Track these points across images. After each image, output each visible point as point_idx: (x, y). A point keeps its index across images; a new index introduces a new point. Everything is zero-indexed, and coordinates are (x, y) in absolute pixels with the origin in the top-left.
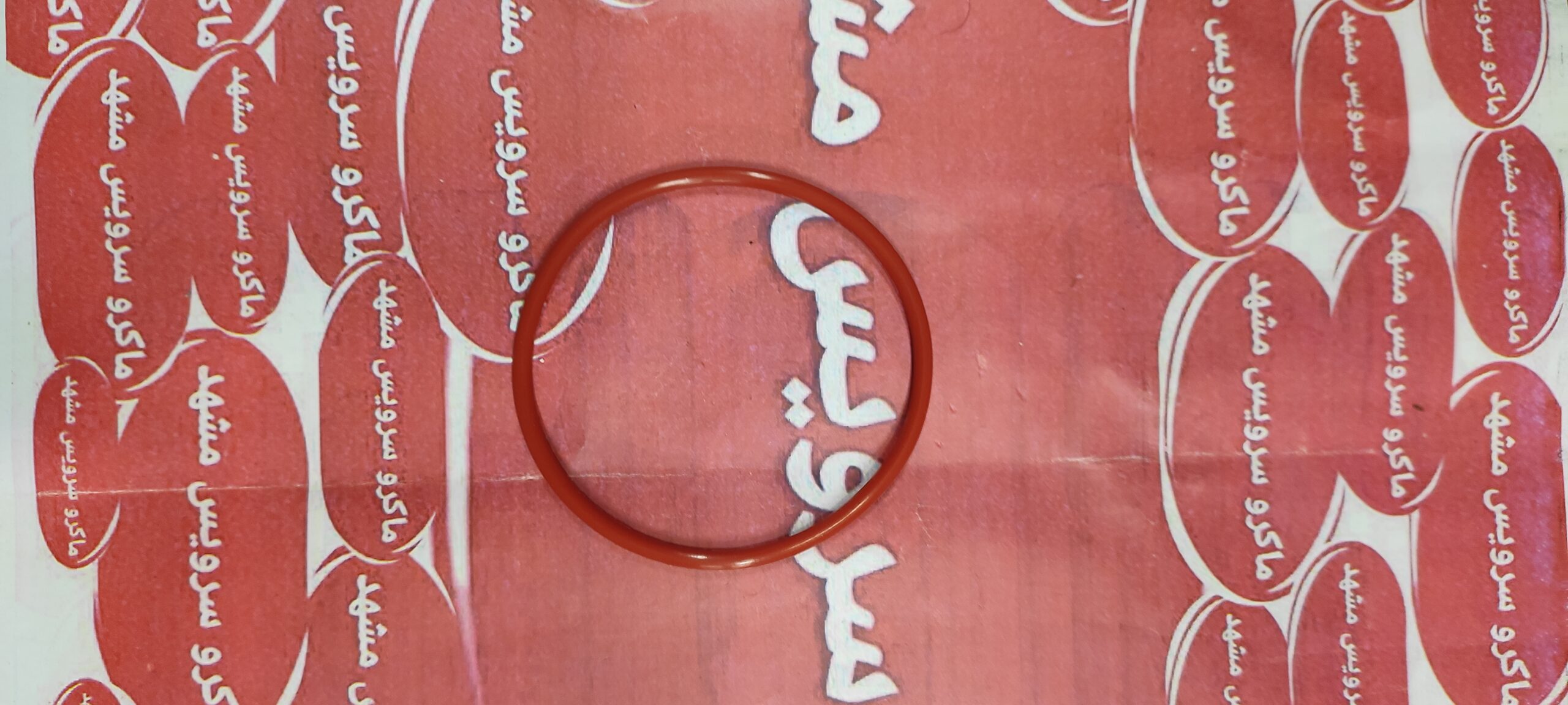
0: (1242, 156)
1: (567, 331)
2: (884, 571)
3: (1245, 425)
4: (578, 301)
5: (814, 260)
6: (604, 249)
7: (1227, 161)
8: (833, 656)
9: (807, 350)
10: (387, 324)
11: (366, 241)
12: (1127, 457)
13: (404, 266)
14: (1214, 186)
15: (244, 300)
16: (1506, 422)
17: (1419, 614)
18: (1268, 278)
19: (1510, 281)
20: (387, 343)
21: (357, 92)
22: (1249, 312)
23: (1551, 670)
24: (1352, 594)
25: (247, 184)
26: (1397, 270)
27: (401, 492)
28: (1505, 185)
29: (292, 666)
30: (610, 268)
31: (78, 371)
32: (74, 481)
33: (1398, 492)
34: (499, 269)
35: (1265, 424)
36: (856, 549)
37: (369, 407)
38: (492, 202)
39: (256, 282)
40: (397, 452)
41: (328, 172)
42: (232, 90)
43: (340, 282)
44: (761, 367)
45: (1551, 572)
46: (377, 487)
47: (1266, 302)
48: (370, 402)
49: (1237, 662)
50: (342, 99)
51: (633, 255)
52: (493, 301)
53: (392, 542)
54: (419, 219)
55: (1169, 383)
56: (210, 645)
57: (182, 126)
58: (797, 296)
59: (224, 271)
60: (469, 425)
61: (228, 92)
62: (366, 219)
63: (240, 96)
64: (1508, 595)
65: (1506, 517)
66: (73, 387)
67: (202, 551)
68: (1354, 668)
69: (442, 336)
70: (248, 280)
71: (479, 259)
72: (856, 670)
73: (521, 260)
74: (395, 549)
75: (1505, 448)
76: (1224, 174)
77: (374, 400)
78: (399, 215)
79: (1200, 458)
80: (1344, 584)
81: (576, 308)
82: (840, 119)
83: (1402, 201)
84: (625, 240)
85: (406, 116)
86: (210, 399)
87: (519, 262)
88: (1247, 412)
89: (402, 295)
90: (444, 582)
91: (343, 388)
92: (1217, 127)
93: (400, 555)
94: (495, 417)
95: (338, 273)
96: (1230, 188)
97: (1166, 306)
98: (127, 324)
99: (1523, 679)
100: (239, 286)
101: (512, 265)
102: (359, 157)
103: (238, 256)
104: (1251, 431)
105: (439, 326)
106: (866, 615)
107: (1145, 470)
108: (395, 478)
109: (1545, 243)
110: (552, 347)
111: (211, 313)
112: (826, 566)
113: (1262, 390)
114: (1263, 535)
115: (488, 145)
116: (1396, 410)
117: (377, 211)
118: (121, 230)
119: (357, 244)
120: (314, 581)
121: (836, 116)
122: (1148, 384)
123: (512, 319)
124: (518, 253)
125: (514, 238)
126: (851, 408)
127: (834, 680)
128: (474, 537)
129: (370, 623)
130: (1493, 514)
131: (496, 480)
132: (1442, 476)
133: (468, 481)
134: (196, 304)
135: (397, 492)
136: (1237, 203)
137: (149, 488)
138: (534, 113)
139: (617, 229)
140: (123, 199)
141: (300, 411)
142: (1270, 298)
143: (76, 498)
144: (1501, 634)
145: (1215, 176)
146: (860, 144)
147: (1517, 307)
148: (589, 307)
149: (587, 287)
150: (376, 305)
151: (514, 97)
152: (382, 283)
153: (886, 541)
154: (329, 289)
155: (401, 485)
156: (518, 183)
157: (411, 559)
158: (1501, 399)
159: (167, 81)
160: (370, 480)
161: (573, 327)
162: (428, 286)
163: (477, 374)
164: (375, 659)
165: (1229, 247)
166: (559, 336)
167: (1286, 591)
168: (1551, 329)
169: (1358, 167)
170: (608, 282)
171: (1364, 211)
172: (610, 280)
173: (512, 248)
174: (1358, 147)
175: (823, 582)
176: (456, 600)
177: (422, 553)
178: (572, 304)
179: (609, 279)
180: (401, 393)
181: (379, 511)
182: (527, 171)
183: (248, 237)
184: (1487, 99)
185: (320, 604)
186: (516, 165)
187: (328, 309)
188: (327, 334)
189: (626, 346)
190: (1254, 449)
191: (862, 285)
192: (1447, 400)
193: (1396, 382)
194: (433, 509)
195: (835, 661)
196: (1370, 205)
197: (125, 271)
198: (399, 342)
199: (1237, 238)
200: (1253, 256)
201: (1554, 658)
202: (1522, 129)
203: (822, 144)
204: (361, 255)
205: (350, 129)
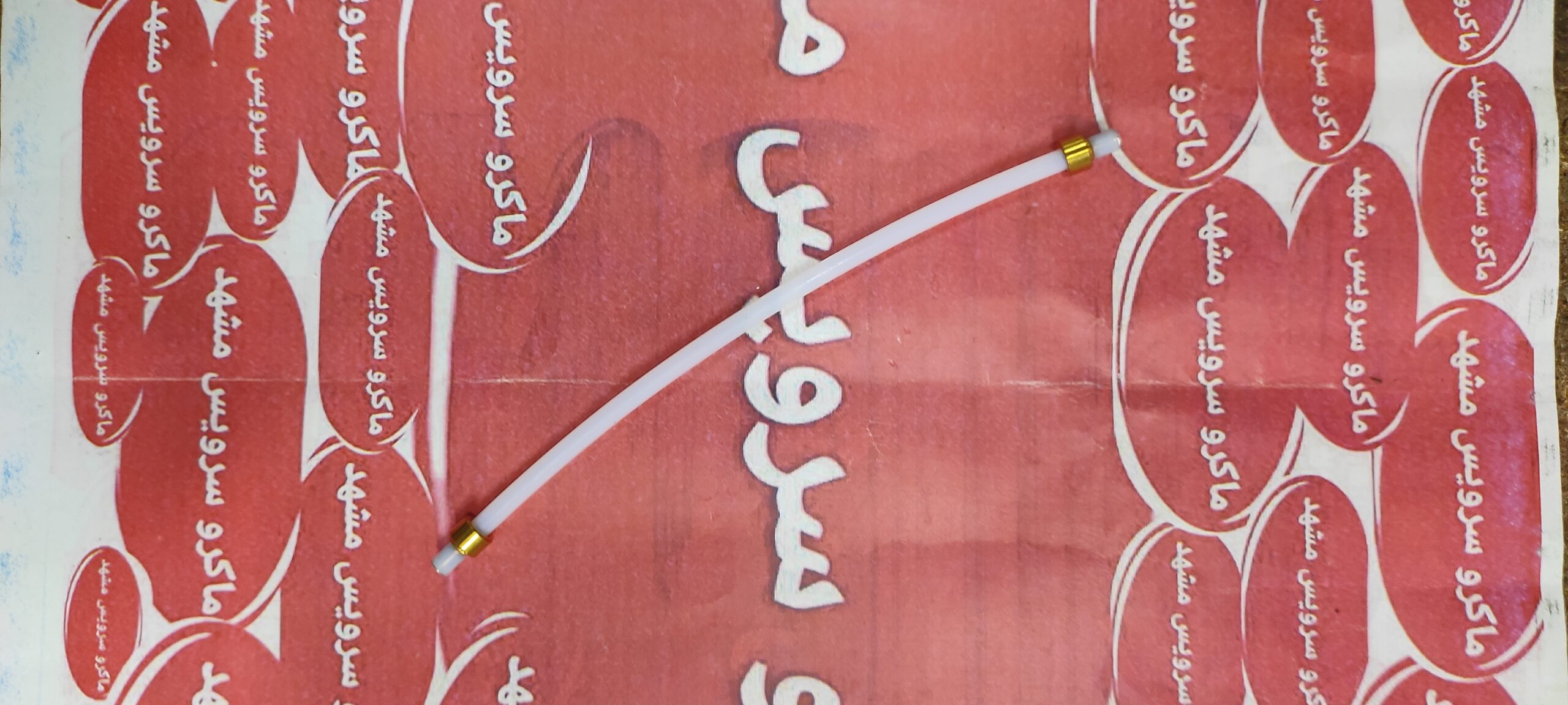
0: (1201, 90)
1: (545, 244)
2: (835, 483)
3: (1200, 354)
4: (555, 218)
5: (778, 184)
6: (581, 170)
7: (1186, 94)
8: (782, 563)
9: (768, 270)
10: (383, 235)
11: (366, 158)
12: (1080, 383)
13: (400, 182)
14: (1172, 119)
15: (258, 210)
16: (1474, 361)
17: (1381, 553)
18: (1225, 210)
19: (1478, 217)
20: (382, 252)
21: (364, 22)
22: (1205, 242)
23: (1519, 617)
24: (1312, 530)
25: (264, 105)
26: (1358, 203)
27: (389, 390)
28: (1474, 121)
29: (284, 544)
30: (587, 189)
31: (112, 269)
32: (105, 368)
33: (1359, 427)
34: (485, 187)
35: (1219, 354)
36: (807, 460)
37: (364, 310)
38: (481, 125)
39: (268, 194)
40: (386, 353)
41: (336, 97)
42: (255, 20)
43: (342, 195)
44: (723, 284)
45: (1521, 516)
46: (367, 384)
47: (1222, 233)
48: (364, 306)
49: (1185, 590)
50: (351, 28)
51: (608, 176)
52: (478, 216)
53: (378, 435)
54: (414, 138)
55: (1122, 308)
56: (214, 521)
57: (211, 51)
58: (760, 218)
59: (242, 183)
60: (452, 329)
61: (252, 21)
62: (368, 138)
63: (262, 25)
64: (1475, 538)
65: (1475, 458)
66: (107, 284)
67: (211, 435)
68: (1311, 604)
69: (431, 247)
70: (262, 191)
71: (467, 177)
72: (803, 577)
73: (506, 178)
74: (380, 441)
75: (1474, 388)
76: (1182, 107)
77: (368, 304)
78: (397, 134)
79: (1153, 387)
80: (1304, 519)
81: (554, 224)
82: (806, 51)
83: (1365, 136)
84: (601, 162)
85: (407, 44)
86: (224, 299)
87: (504, 180)
88: (1201, 342)
89: (398, 209)
90: (423, 474)
91: (342, 292)
92: (1177, 62)
93: (385, 446)
94: (475, 323)
95: (341, 187)
96: (1188, 121)
97: (1121, 236)
98: (156, 228)
99: (1489, 624)
100: (253, 197)
101: (497, 183)
102: (364, 82)
103: (254, 169)
104: (1206, 361)
105: (428, 238)
106: (815, 525)
107: (1096, 396)
108: (383, 376)
109: (1516, 180)
110: (530, 260)
111: (229, 220)
112: (778, 476)
113: (1216, 320)
114: (1219, 465)
115: (480, 71)
116: (1357, 344)
117: (379, 132)
118: (154, 144)
119: (358, 160)
120: (307, 467)
121: (802, 48)
122: (1101, 311)
123: (495, 233)
124: (503, 172)
125: (500, 158)
126: (808, 325)
127: (781, 586)
128: (452, 434)
129: (355, 508)
130: (1461, 455)
131: (474, 382)
132: (1406, 413)
133: (449, 382)
134: (216, 213)
135: (385, 389)
136: (1195, 135)
137: (168, 376)
138: (522, 42)
139: (594, 151)
140: (157, 117)
141: (303, 312)
142: (1226, 229)
143: (106, 384)
144: (1467, 578)
145: (1173, 109)
146: (825, 74)
147: (1484, 244)
148: (565, 223)
149: (564, 205)
150: (373, 217)
151: (505, 28)
152: (380, 196)
153: (836, 454)
154: (332, 201)
155: (389, 382)
156: (506, 107)
157: (394, 451)
158: (1469, 337)
159: (200, 11)
160: (361, 377)
161: (549, 242)
162: (421, 201)
163: (461, 283)
164: (359, 542)
165: (1186, 179)
166: (536, 250)
167: (1243, 523)
168: (1521, 267)
169: (1320, 101)
170: (584, 201)
171: (1325, 145)
172: (587, 200)
173: (498, 167)
174: (1321, 81)
175: (774, 490)
176: (433, 491)
177: (404, 445)
178: (550, 221)
179: (585, 198)
180: (392, 298)
181: (368, 406)
182: (515, 97)
183: (264, 152)
184: (1459, 35)
185: (313, 488)
186: (504, 90)
187: (331, 220)
188: (329, 242)
189: (598, 262)
190: (1209, 380)
191: (822, 209)
192: (1413, 337)
193: (1356, 316)
194: (416, 405)
195: (783, 567)
196: (1331, 138)
197: (156, 181)
198: (392, 251)
199: (1194, 170)
200: (1211, 188)
201: (1523, 604)
202: (1495, 65)
203: (787, 74)
204: (362, 171)
205: (357, 56)
